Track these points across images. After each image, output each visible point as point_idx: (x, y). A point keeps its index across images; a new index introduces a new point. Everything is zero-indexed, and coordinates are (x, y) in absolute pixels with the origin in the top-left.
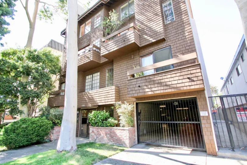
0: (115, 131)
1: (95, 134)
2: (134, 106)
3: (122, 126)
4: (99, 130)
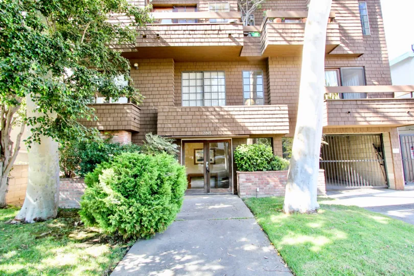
4: (265, 176)
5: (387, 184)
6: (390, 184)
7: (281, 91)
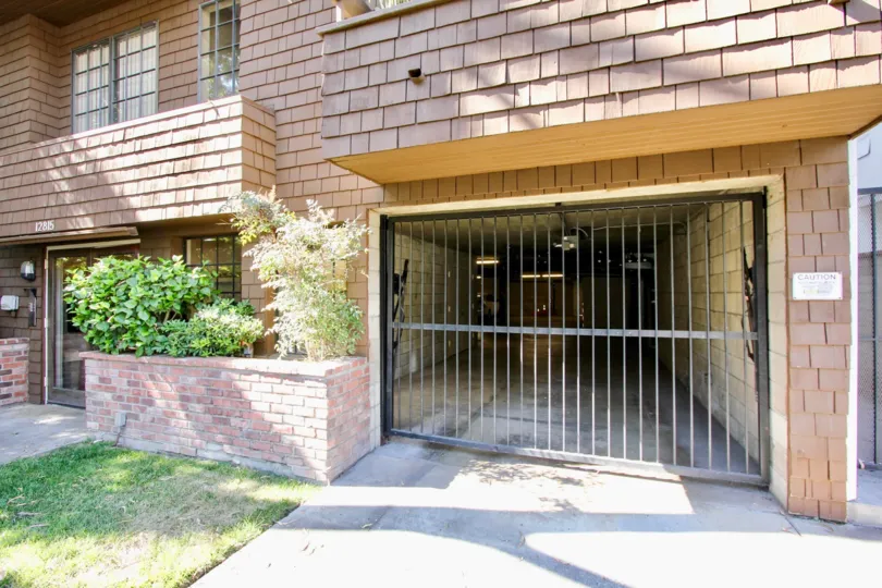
0: (241, 385)
1: (120, 398)
2: (366, 236)
3: (283, 353)
4: (143, 374)
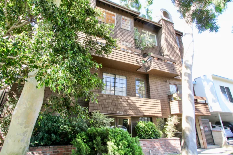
0: (169, 141)
4: (153, 142)
5: (200, 145)
6: (201, 146)
7: (155, 92)
